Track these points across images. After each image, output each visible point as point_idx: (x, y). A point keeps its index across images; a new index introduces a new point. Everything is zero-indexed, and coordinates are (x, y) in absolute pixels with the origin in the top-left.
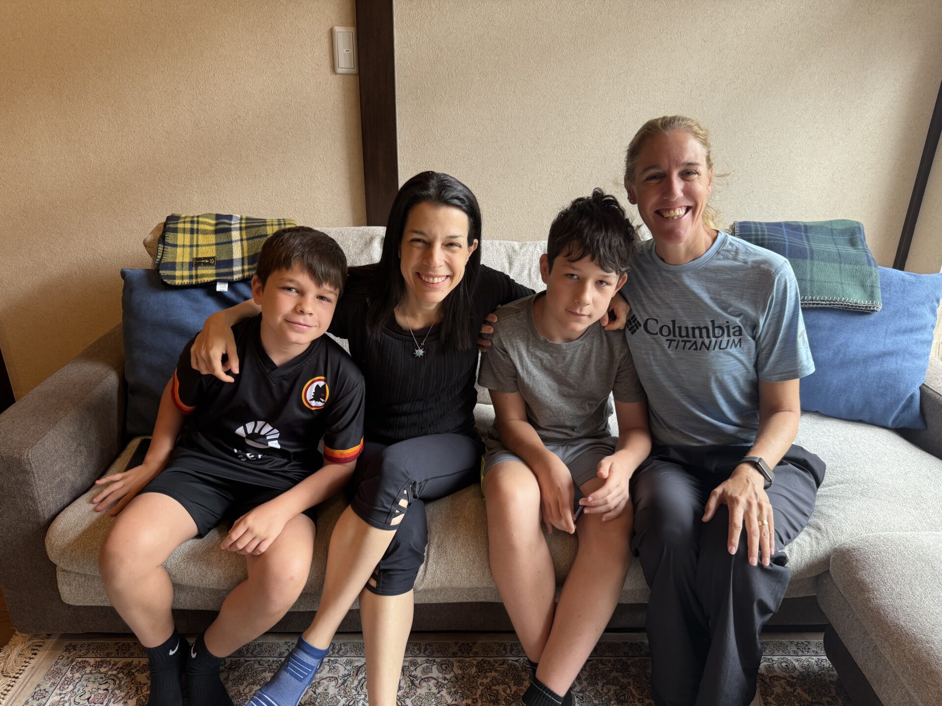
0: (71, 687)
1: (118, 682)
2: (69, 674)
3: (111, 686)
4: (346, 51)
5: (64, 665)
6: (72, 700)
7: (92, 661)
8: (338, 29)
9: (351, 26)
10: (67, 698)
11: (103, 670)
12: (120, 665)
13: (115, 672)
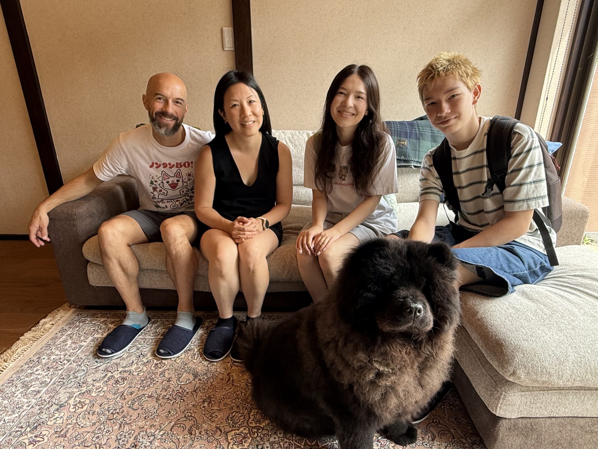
0: (78, 328)
1: (100, 327)
2: (78, 324)
3: (97, 328)
5: (75, 320)
6: (78, 333)
7: (89, 319)
10: (75, 333)
11: (93, 322)
12: (102, 321)
13: (99, 323)
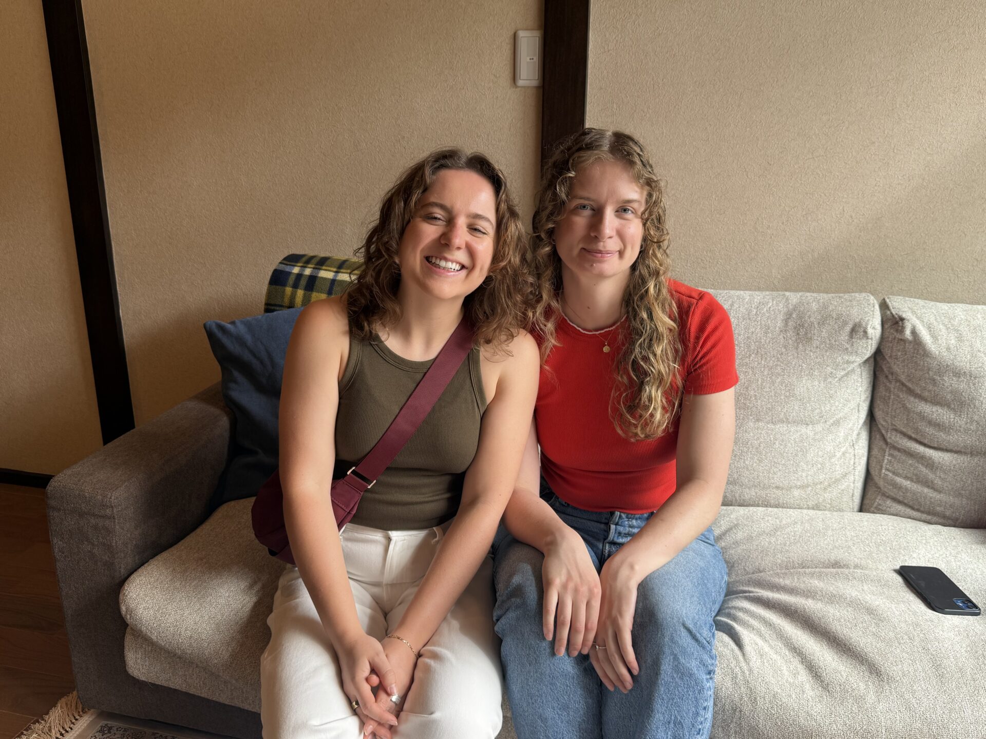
4: (530, 59)
8: (521, 34)
9: (538, 30)
